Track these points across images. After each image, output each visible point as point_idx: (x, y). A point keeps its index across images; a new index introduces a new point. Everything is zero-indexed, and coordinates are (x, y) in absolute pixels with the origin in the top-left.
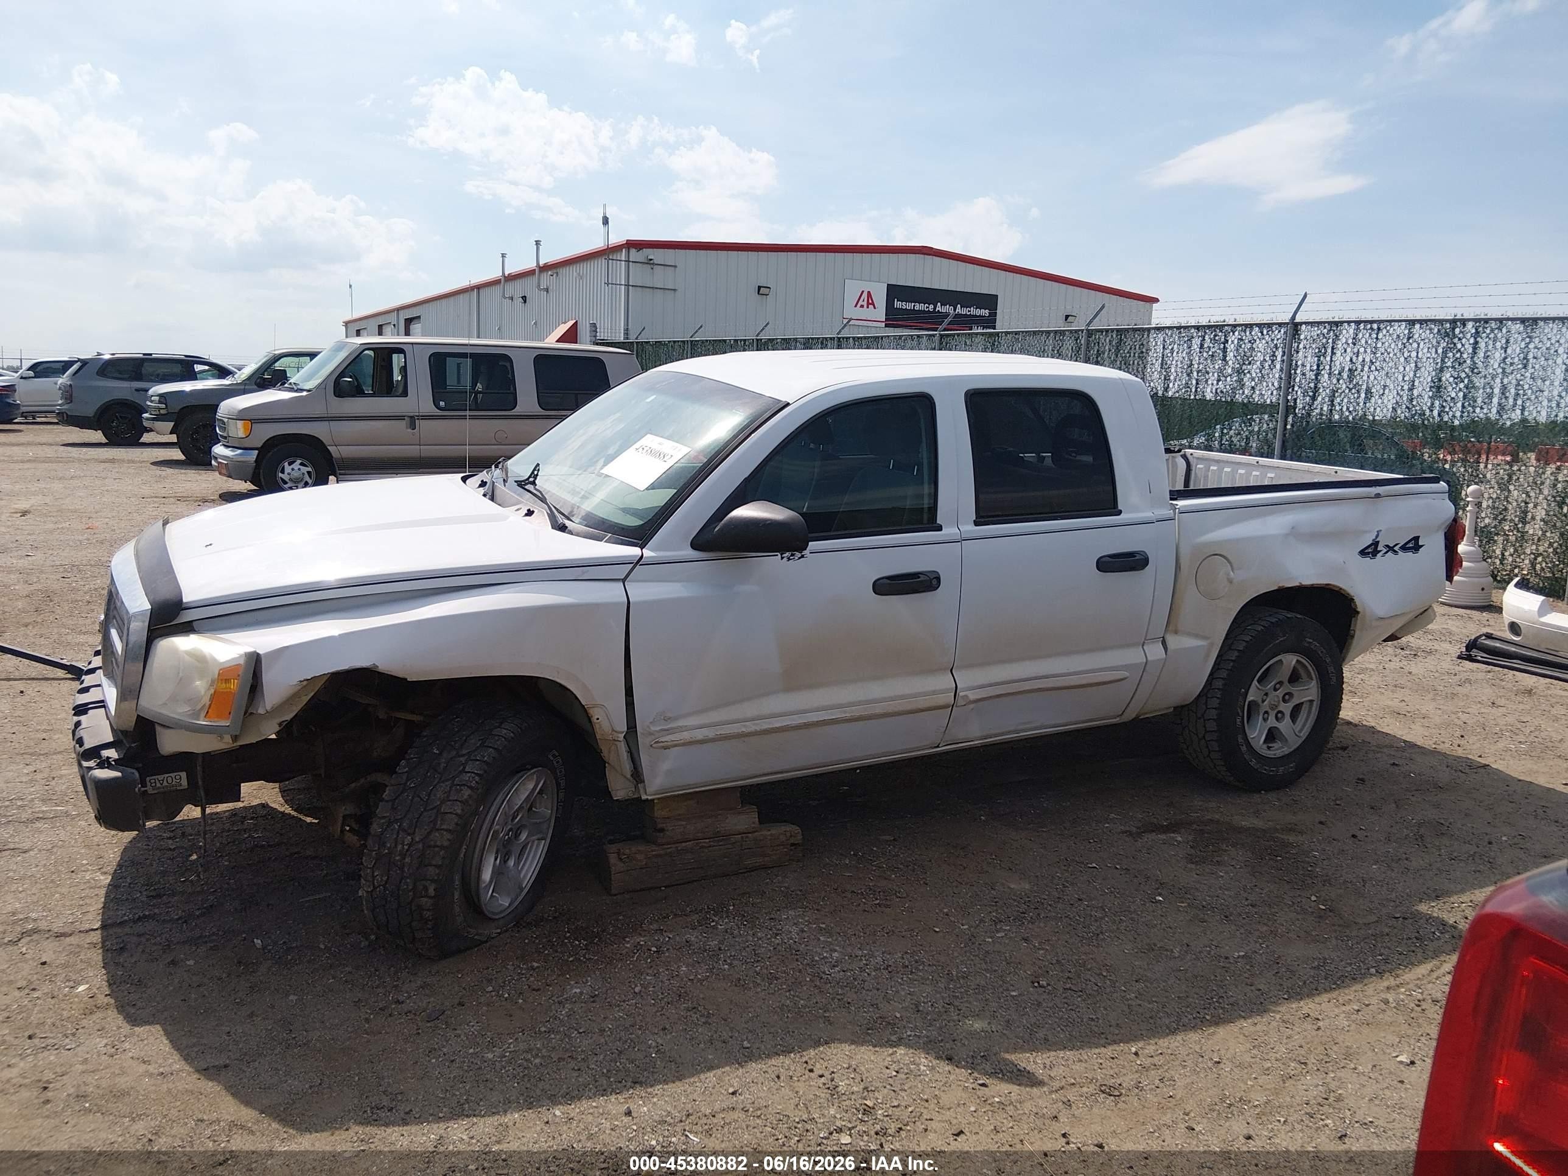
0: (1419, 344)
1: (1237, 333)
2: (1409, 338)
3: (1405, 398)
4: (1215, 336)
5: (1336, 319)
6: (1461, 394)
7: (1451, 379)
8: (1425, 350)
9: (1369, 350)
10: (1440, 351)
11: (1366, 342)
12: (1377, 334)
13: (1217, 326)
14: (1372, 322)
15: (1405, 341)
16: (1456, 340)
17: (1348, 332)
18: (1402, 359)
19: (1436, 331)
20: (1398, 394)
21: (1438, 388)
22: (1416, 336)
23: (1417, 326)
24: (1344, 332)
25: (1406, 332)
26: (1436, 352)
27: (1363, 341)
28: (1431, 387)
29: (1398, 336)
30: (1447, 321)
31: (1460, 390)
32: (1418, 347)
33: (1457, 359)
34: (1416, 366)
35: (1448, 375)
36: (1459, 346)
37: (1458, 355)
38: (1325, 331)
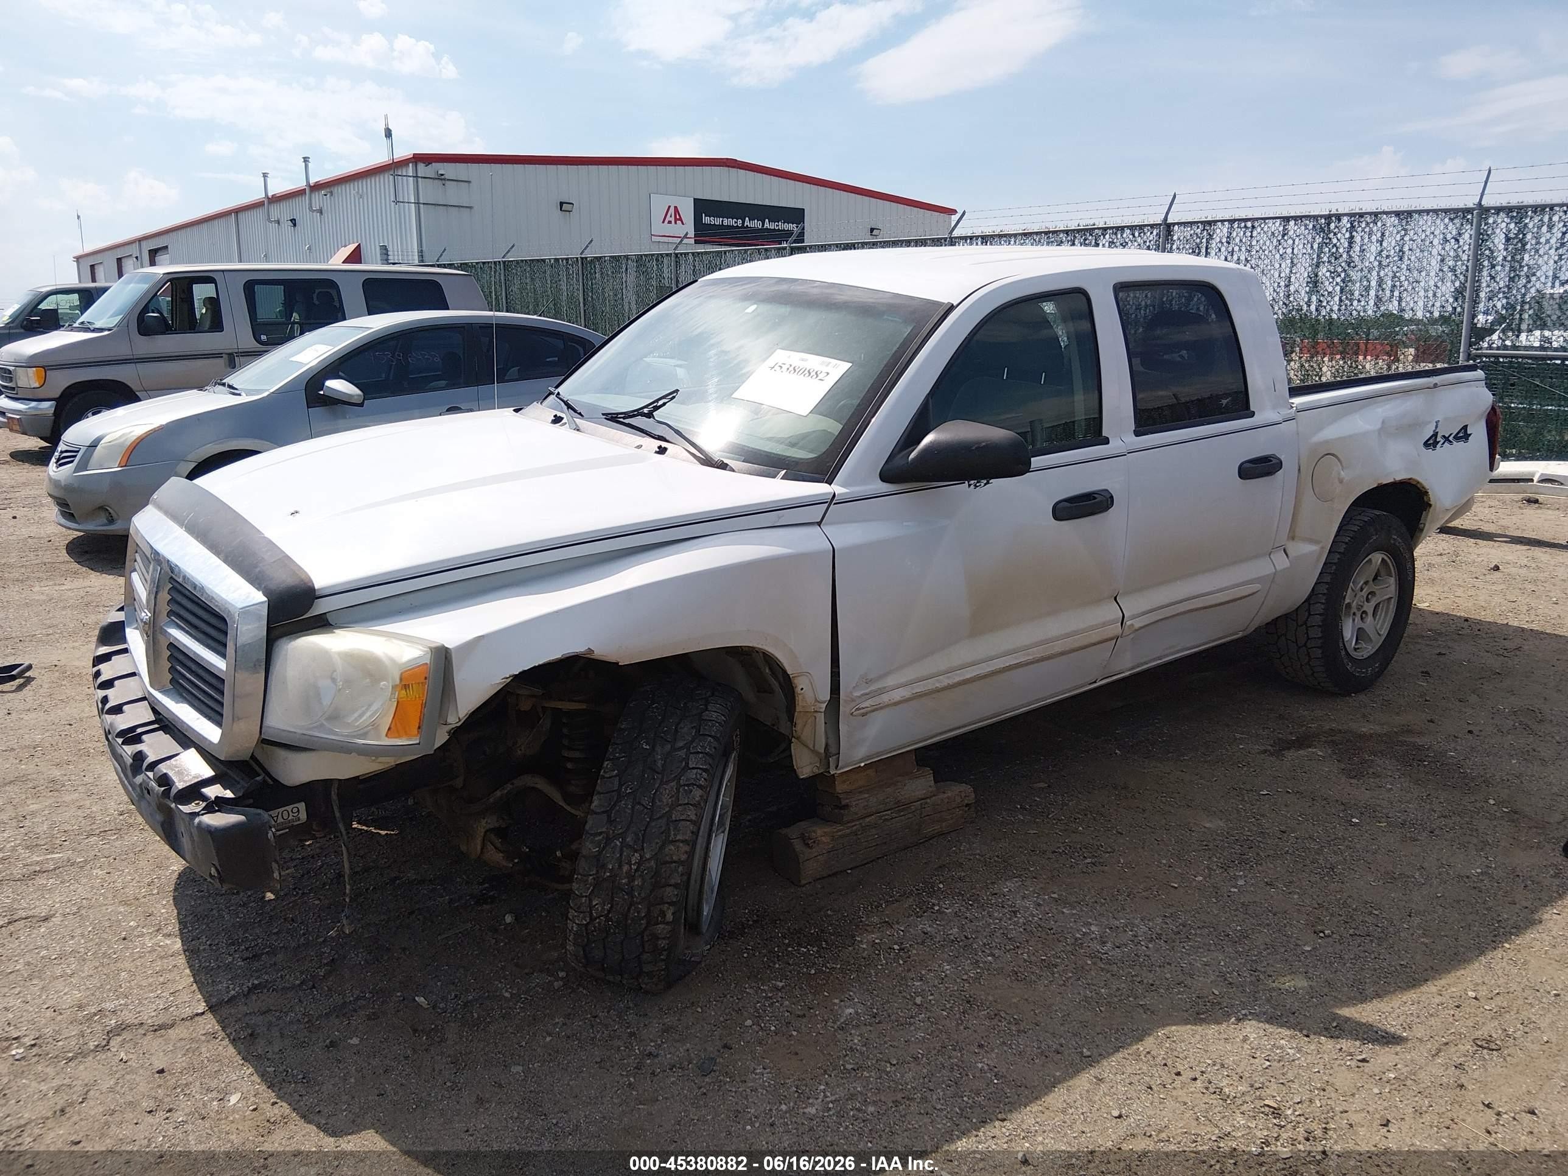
0: (1294, 241)
1: (1107, 236)
2: (1283, 236)
3: (1282, 295)
4: (1085, 240)
5: (1209, 219)
6: (1338, 288)
7: (1328, 274)
8: (1301, 246)
9: (1243, 249)
10: (1316, 246)
11: (1241, 241)
12: (1252, 232)
13: (1087, 230)
14: (1246, 220)
15: (1280, 238)
16: (1331, 235)
17: (1221, 231)
18: (1278, 256)
19: (1311, 226)
20: (1274, 290)
21: (1314, 283)
22: (1291, 233)
23: (1292, 223)
24: (1218, 231)
25: (1281, 229)
26: (1312, 247)
27: (1237, 240)
28: (1308, 282)
29: (1273, 234)
30: (1322, 216)
31: (1337, 284)
32: (1294, 243)
33: (1333, 253)
34: (1292, 262)
35: (1325, 270)
36: (1335, 241)
37: (1334, 250)
38: (1199, 231)
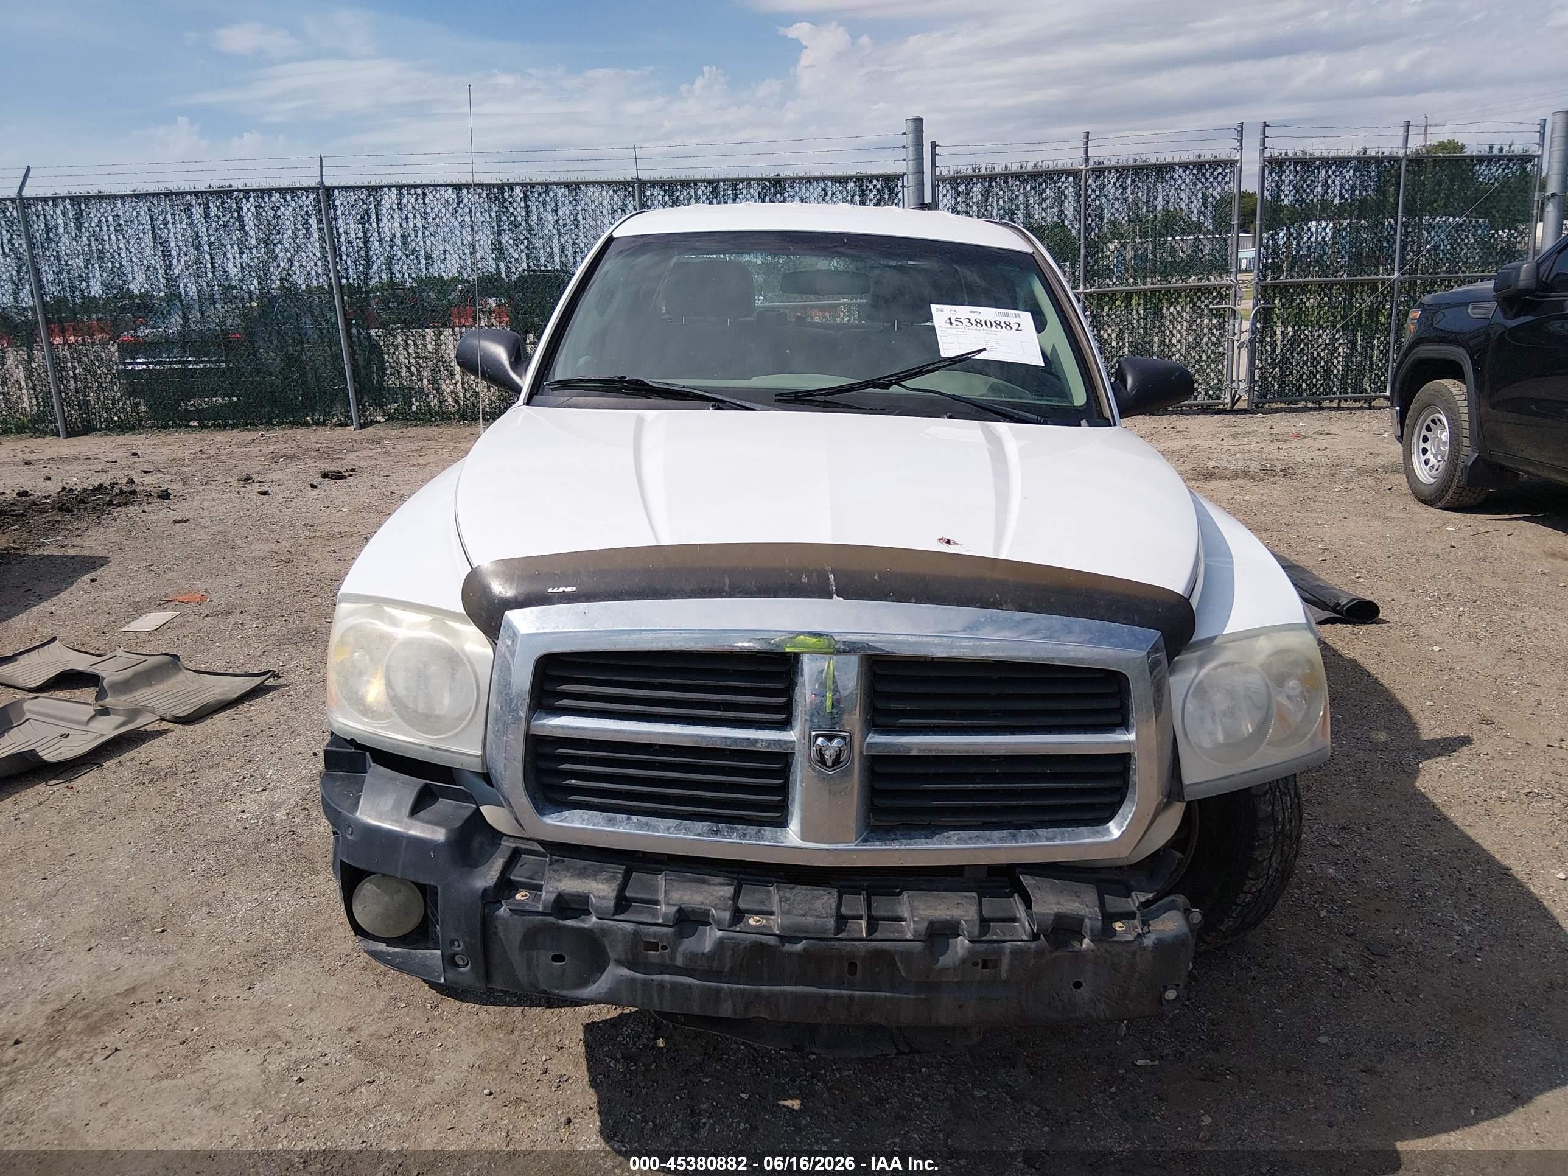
0: (470, 209)
1: (251, 200)
2: (458, 204)
3: (469, 262)
4: (223, 203)
5: (373, 184)
6: (524, 256)
7: (511, 242)
8: (478, 215)
9: (418, 216)
10: (493, 214)
11: (414, 208)
12: (424, 199)
13: (224, 192)
14: (416, 187)
15: (455, 205)
16: (507, 204)
17: (389, 199)
18: (456, 224)
19: (484, 195)
20: (460, 258)
21: (499, 250)
22: (466, 201)
23: (465, 191)
24: (386, 197)
25: (454, 196)
26: (490, 215)
27: (410, 207)
28: (493, 250)
29: (447, 201)
30: (494, 186)
31: (522, 251)
32: (470, 211)
33: (512, 222)
34: (472, 229)
35: (507, 238)
36: (511, 210)
37: (512, 218)
38: (364, 196)
